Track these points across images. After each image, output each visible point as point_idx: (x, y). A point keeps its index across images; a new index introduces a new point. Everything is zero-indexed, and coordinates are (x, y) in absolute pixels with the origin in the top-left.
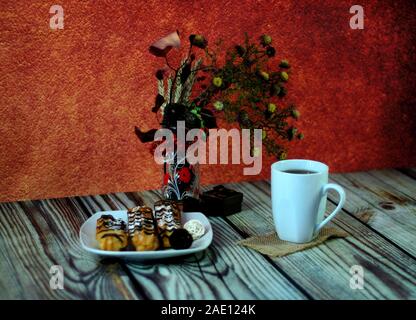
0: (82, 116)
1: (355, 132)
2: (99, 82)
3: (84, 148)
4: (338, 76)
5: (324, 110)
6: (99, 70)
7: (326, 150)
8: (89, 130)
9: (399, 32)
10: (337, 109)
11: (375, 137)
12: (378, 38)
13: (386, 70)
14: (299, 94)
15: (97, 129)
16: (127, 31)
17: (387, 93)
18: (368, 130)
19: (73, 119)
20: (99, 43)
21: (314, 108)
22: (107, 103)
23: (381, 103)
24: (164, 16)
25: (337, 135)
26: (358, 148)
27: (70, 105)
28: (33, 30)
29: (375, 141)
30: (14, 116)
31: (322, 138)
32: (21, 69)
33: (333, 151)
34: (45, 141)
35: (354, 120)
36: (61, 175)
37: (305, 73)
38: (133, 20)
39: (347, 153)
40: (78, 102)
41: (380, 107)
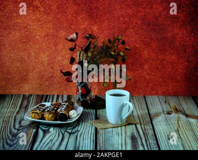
0: (49, 62)
1: (172, 79)
2: (56, 50)
3: (50, 75)
4: (164, 54)
5: (158, 68)
6: (56, 45)
7: (158, 85)
8: (52, 68)
9: (194, 36)
10: (163, 68)
11: (182, 82)
12: (183, 38)
13: (188, 53)
14: (145, 60)
15: (56, 68)
16: (68, 29)
17: (188, 63)
18: (179, 78)
19: (46, 63)
20: (56, 34)
21: (152, 67)
22: (60, 58)
23: (185, 67)
24: (83, 24)
25: (163, 79)
26: (174, 86)
27: (44, 58)
28: (29, 27)
29: (182, 83)
30: (22, 60)
31: (156, 80)
32: (24, 42)
33: (162, 86)
34: (34, 71)
35: (172, 73)
36: (41, 85)
37: (148, 51)
38: (70, 25)
39: (168, 88)
40: (48, 57)
41: (185, 69)
